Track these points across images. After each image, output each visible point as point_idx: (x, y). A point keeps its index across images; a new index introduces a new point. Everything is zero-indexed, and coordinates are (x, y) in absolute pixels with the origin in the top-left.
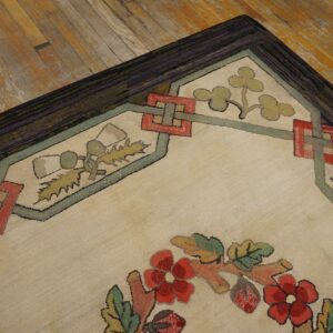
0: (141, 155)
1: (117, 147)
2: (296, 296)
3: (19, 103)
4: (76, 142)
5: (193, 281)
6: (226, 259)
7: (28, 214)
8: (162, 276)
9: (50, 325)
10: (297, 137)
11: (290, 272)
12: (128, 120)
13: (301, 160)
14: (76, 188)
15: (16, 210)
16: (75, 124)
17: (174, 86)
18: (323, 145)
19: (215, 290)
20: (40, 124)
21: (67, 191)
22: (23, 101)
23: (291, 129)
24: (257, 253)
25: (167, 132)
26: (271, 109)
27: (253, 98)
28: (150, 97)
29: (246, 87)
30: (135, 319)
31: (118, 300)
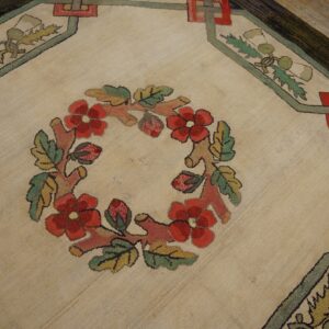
0: (55, 35)
2: (194, 121)
5: (107, 119)
6: (133, 101)
8: (80, 119)
11: (187, 105)
12: (44, 11)
13: (195, 24)
18: (214, 12)
19: (125, 124)
23: (185, 2)
24: (159, 94)
25: (76, 15)
30: (60, 152)
31: (44, 140)
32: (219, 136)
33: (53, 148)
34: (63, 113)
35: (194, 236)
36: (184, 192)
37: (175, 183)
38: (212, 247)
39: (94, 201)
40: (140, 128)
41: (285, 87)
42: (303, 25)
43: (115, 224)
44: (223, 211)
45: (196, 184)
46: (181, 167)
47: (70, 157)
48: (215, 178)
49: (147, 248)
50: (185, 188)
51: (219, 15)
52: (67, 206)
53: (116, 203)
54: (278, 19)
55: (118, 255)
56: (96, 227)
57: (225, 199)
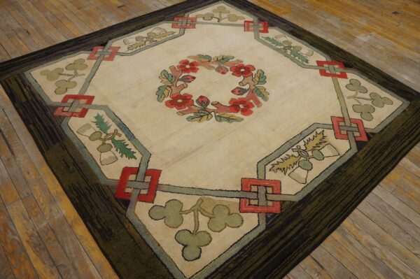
0: (172, 35)
1: (161, 34)
2: (245, 69)
4: (143, 33)
5: (198, 67)
6: (213, 61)
7: (123, 54)
8: (185, 66)
9: (138, 82)
10: (246, 26)
11: (241, 63)
12: (166, 26)
13: (248, 32)
14: (144, 46)
15: (118, 54)
16: (141, 28)
17: (186, 14)
18: (259, 28)
19: (208, 69)
20: (124, 30)
21: (140, 47)
23: (243, 24)
24: (227, 59)
25: (184, 28)
26: (232, 18)
27: (224, 15)
28: (175, 19)
29: (221, 12)
30: (174, 78)
31: (166, 74)
32: (258, 75)
33: (170, 76)
34: (176, 64)
35: (242, 112)
36: (238, 95)
37: (233, 92)
38: (251, 116)
39: (191, 96)
40: (216, 70)
41: (297, 58)
42: (309, 33)
43: (201, 105)
44: (258, 103)
45: (244, 92)
46: (237, 85)
47: (179, 80)
48: (254, 91)
49: (217, 114)
50: (239, 93)
51: (262, 29)
52: (176, 97)
53: (201, 97)
54: (295, 31)
55: (202, 116)
56: (191, 105)
57: (260, 99)
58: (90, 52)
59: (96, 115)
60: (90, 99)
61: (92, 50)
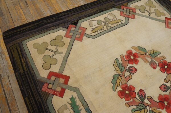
0: (121, 23)
1: (114, 20)
2: (167, 66)
3: (82, 5)
4: (101, 17)
5: (139, 59)
6: (147, 54)
7: (89, 36)
8: (130, 57)
9: (99, 67)
10: (167, 22)
11: (165, 60)
13: (168, 29)
14: (103, 31)
15: (85, 35)
16: (100, 12)
17: (129, 4)
19: (145, 62)
20: (89, 11)
21: (100, 31)
22: (83, 4)
23: (164, 20)
24: (156, 53)
25: (128, 17)
26: (158, 13)
27: (152, 10)
28: (122, 7)
29: (150, 6)
30: (123, 68)
31: (118, 62)
33: (121, 65)
34: (125, 54)
35: (166, 109)
36: (163, 91)
37: (160, 87)
39: (134, 88)
40: (150, 64)
43: (140, 98)
45: (167, 89)
46: (163, 82)
47: (126, 70)
49: (151, 109)
50: (164, 90)
52: (125, 88)
53: (141, 90)
55: (141, 110)
56: (134, 98)
58: (66, 29)
59: (71, 97)
60: (67, 78)
61: (68, 27)
